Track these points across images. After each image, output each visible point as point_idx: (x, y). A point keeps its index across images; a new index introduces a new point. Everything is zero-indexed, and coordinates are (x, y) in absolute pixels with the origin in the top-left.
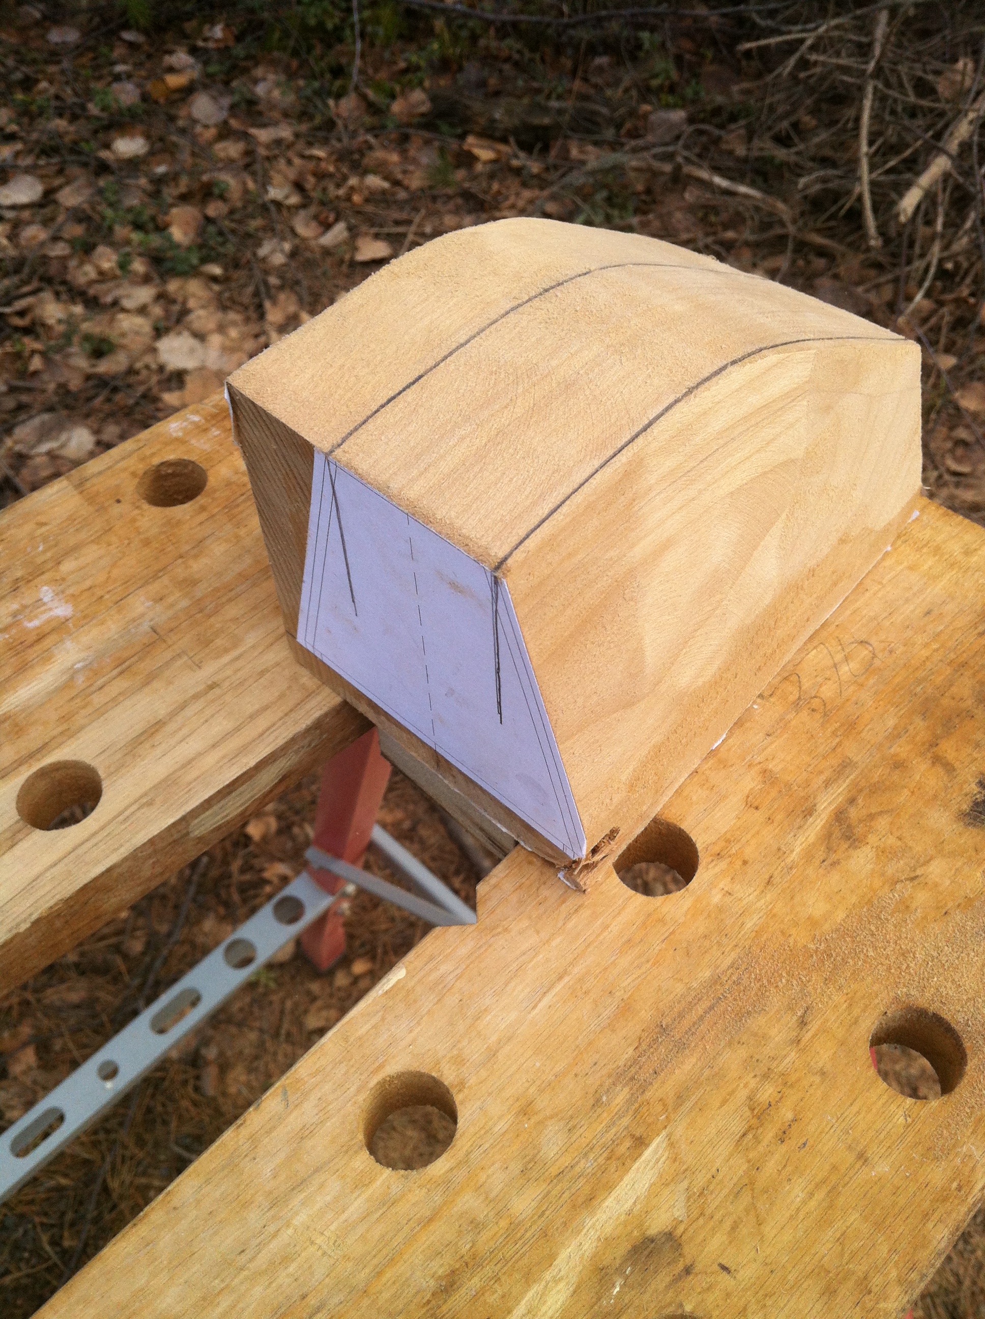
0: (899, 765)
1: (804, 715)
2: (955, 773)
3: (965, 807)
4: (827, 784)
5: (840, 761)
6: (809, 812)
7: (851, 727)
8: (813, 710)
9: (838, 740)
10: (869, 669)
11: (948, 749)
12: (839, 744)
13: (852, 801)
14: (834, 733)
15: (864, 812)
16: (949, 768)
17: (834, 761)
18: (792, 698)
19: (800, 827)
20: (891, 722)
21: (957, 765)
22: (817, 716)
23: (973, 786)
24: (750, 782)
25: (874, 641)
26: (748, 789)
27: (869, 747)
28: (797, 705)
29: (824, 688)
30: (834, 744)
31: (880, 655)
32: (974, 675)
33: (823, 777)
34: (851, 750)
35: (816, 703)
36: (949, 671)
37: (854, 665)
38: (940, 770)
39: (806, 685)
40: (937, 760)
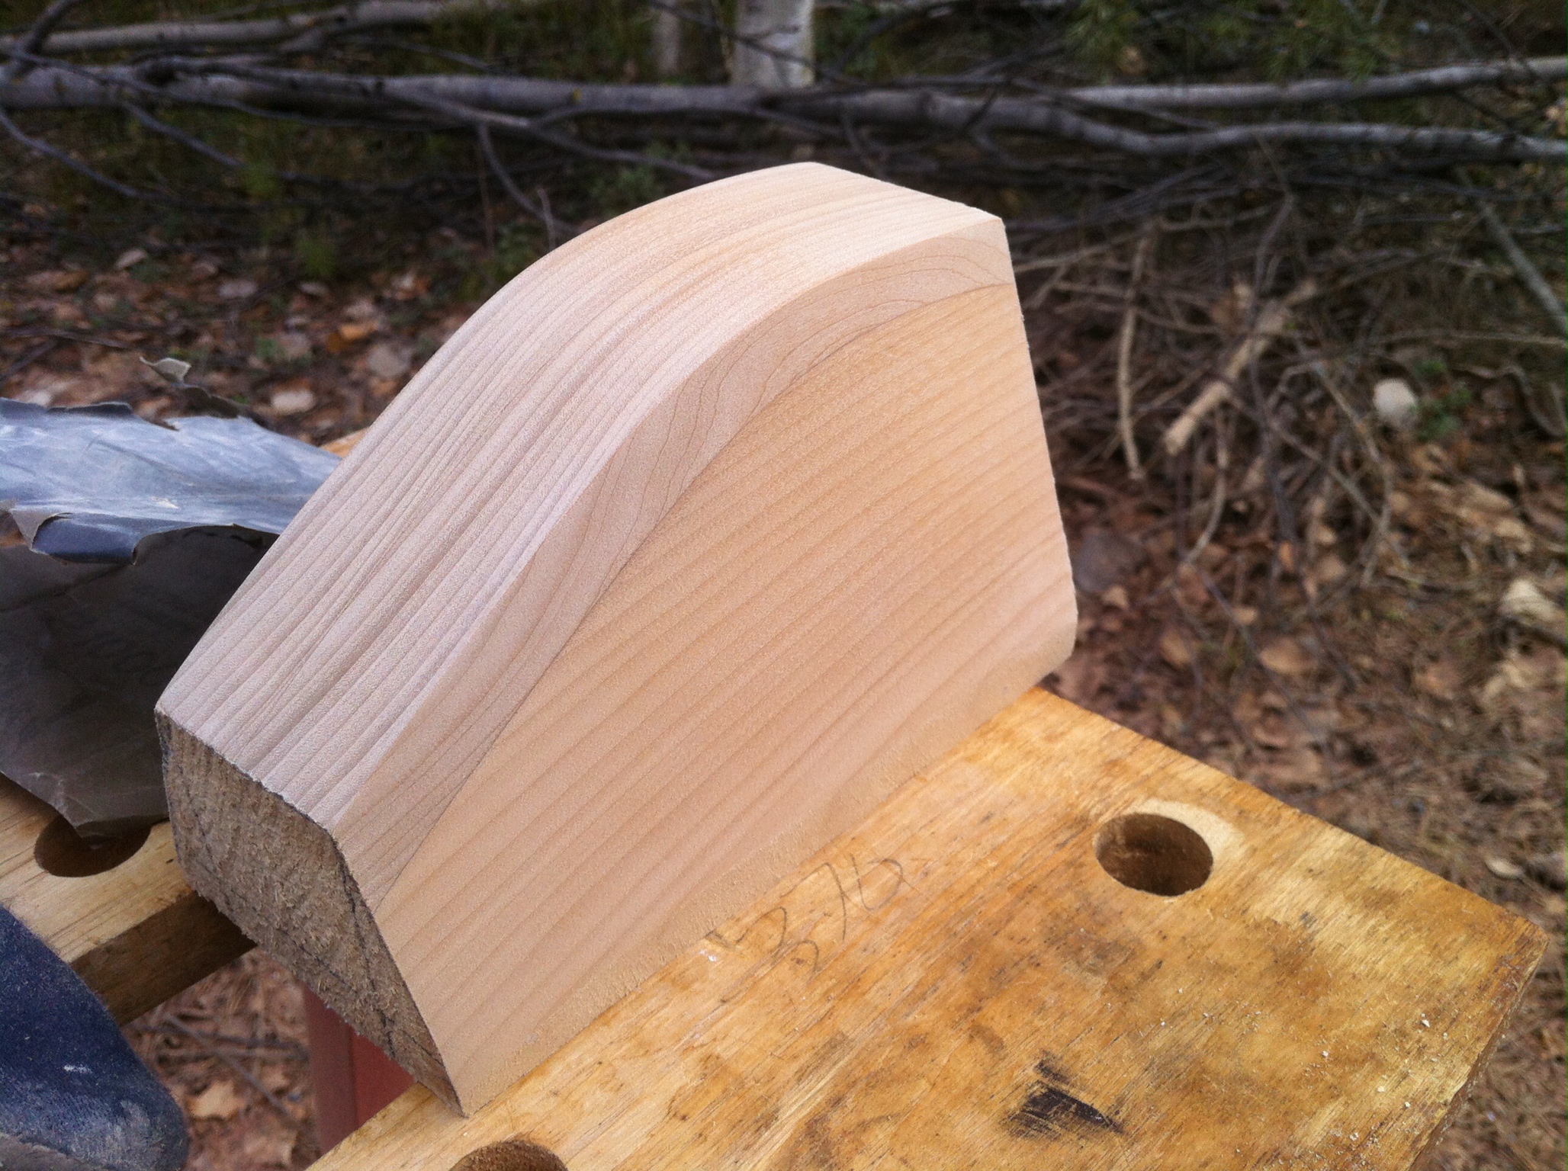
0: (918, 1042)
1: (784, 969)
2: (1002, 1053)
3: (1014, 1105)
4: (801, 1075)
5: (828, 1038)
6: (768, 1121)
7: (853, 985)
8: (799, 962)
9: (829, 1006)
10: (891, 898)
11: (995, 1016)
12: (830, 1013)
13: (836, 1102)
14: (826, 996)
15: (853, 1119)
16: (995, 1044)
17: (820, 1039)
18: (770, 944)
19: (747, 1148)
20: (913, 976)
21: (1007, 1039)
22: (804, 970)
23: (1030, 1071)
24: (681, 1076)
25: (903, 860)
26: (677, 1086)
27: (875, 1014)
28: (775, 957)
29: (820, 927)
30: (823, 1012)
31: (909, 879)
32: (1045, 904)
33: (795, 1066)
34: (849, 1021)
35: (805, 951)
36: (1009, 897)
37: (870, 894)
38: (980, 1047)
39: (795, 923)
40: (977, 1032)
